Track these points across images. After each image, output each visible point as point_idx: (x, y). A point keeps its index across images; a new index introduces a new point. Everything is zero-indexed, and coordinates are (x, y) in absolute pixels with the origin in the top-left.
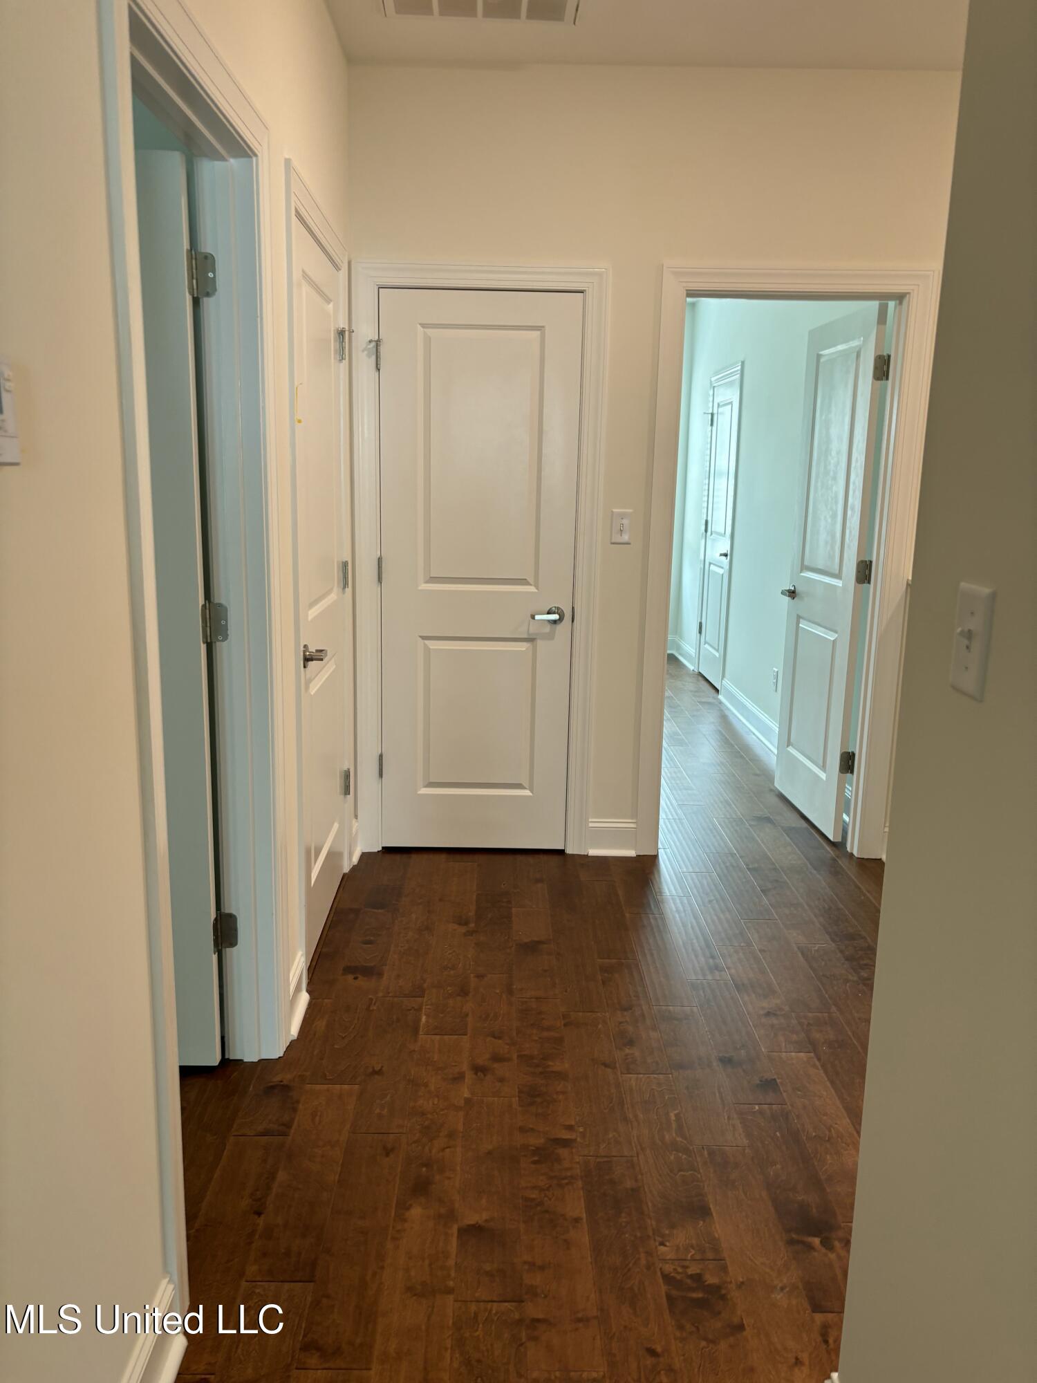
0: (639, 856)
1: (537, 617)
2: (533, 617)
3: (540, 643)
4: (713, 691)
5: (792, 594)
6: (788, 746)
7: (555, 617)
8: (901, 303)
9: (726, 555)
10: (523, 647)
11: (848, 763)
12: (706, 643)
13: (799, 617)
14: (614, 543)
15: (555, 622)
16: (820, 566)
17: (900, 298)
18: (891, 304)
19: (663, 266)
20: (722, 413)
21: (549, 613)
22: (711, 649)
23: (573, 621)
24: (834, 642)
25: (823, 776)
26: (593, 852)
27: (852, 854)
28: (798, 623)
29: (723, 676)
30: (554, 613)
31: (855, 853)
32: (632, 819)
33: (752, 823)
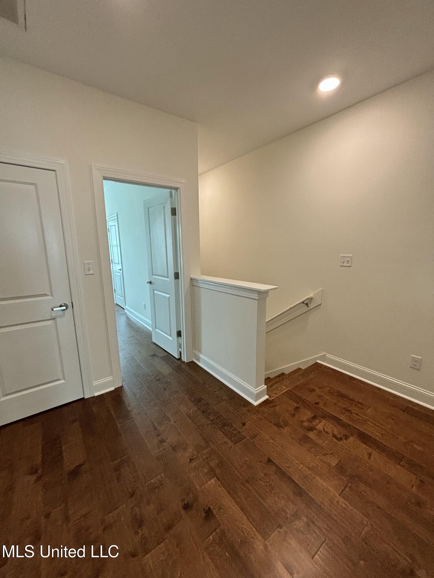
0: (116, 388)
1: (55, 309)
2: (53, 310)
3: (58, 320)
4: (123, 309)
5: (150, 283)
6: (156, 329)
7: (64, 308)
8: (177, 191)
9: (120, 270)
10: (50, 322)
11: (179, 334)
12: (117, 295)
13: (154, 290)
14: (86, 275)
15: (64, 310)
16: (159, 274)
17: (176, 189)
18: (173, 191)
19: (91, 165)
20: (112, 229)
21: (60, 306)
22: (119, 297)
23: (73, 307)
24: (169, 298)
25: (171, 339)
26: (96, 394)
27: (184, 362)
28: (154, 292)
29: (125, 305)
30: (63, 306)
31: (185, 361)
32: (111, 376)
33: (151, 358)
